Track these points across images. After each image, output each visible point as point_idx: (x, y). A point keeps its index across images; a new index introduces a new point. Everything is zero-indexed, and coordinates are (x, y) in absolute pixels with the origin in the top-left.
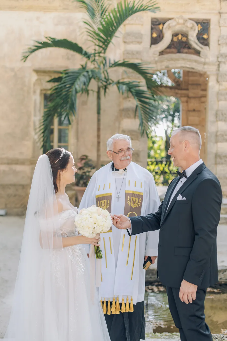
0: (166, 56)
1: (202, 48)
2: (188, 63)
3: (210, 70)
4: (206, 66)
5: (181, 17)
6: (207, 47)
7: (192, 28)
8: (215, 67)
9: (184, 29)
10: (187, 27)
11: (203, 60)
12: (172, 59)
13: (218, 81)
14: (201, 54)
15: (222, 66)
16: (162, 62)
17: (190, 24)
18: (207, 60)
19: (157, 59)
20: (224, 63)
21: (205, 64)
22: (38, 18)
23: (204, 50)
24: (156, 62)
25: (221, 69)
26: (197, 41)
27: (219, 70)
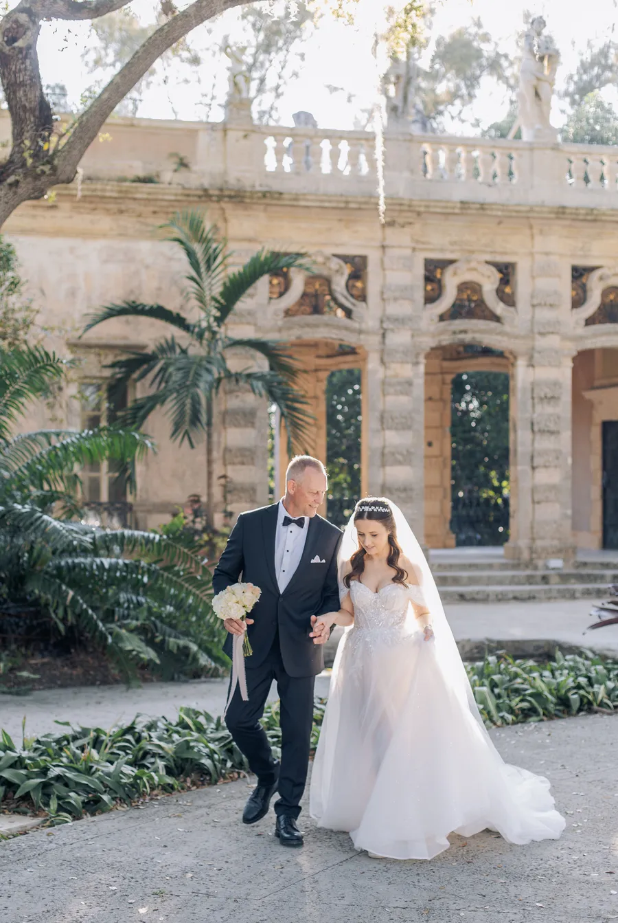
0: (296, 319)
1: (354, 305)
2: (334, 331)
3: (370, 343)
4: (362, 337)
5: (320, 253)
6: (363, 304)
7: (337, 271)
8: (378, 338)
9: (325, 272)
10: (330, 269)
11: (356, 325)
12: (308, 325)
13: (382, 362)
14: (354, 315)
15: (390, 337)
16: (290, 328)
17: (335, 264)
18: (364, 326)
19: (280, 323)
20: (392, 330)
21: (360, 332)
22: (72, 250)
23: (358, 308)
24: (280, 330)
25: (388, 341)
26: (345, 293)
27: (383, 343)
